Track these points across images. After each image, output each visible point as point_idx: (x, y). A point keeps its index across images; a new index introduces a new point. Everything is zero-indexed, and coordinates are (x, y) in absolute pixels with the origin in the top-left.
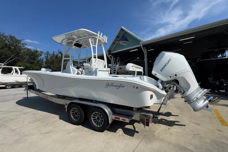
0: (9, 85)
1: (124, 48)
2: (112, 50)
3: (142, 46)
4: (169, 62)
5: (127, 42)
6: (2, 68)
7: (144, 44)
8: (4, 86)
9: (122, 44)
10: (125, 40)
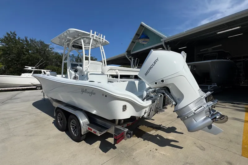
0: (39, 86)
1: (144, 47)
2: (132, 51)
3: (163, 43)
4: (155, 63)
5: (148, 39)
6: (33, 71)
7: (167, 41)
8: (35, 87)
9: (142, 43)
10: (145, 38)
